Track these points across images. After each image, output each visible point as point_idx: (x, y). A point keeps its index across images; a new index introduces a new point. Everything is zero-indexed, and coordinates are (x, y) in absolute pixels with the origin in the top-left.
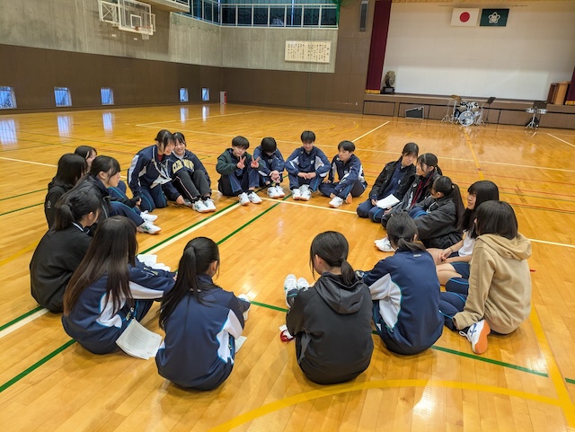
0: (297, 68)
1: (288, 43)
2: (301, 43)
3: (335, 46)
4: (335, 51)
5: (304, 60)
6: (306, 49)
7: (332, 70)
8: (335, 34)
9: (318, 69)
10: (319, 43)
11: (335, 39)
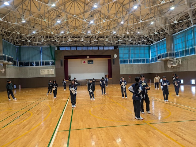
0: (45, 76)
1: (41, 70)
2: (45, 70)
3: (55, 70)
4: (55, 71)
5: (47, 74)
6: (47, 71)
7: (55, 76)
8: (55, 67)
9: (51, 76)
10: (50, 70)
11: (55, 69)
